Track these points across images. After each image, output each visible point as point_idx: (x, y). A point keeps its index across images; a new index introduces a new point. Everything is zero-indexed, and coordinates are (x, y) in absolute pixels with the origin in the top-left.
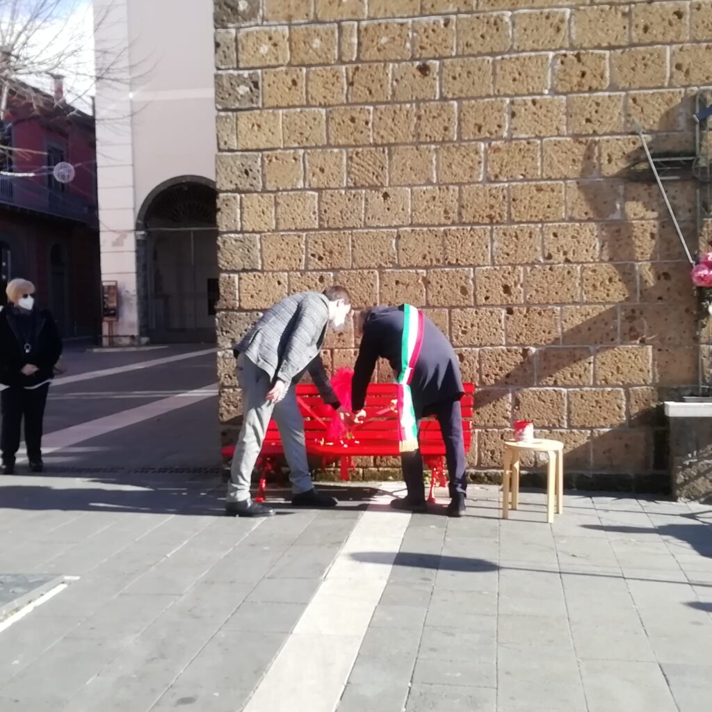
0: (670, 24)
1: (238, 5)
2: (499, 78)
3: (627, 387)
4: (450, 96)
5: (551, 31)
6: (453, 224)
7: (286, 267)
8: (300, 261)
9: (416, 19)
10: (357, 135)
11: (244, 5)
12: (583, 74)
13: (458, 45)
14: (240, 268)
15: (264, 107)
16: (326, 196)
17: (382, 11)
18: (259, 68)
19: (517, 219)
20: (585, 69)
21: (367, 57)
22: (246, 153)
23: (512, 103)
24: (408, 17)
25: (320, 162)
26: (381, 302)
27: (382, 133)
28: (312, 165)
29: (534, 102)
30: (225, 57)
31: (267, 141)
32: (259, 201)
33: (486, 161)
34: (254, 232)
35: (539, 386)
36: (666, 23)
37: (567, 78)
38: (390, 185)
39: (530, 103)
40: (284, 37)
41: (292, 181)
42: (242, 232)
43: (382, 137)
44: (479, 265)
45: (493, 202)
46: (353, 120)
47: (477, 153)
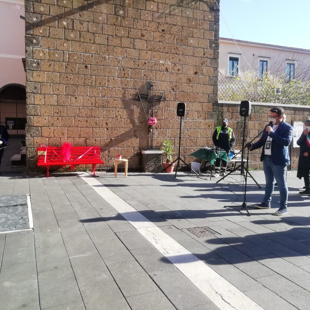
0: (143, 65)
1: (33, 41)
2: (105, 72)
3: (134, 147)
4: (93, 74)
5: (117, 62)
6: (93, 107)
7: (47, 115)
8: (52, 113)
9: (84, 54)
10: (68, 82)
11: (35, 41)
12: (125, 74)
13: (95, 62)
14: (33, 114)
15: (41, 71)
16: (59, 97)
17: (75, 50)
18: (39, 59)
19: (109, 107)
20: (125, 73)
21: (71, 61)
22: (36, 83)
23: (108, 78)
24: (82, 53)
25: (57, 87)
26: (74, 125)
27: (75, 82)
28: (55, 88)
29: (113, 79)
30: (29, 55)
31: (42, 80)
32: (39, 96)
33: (102, 92)
34: (38, 105)
35: (114, 147)
36: (142, 65)
37: (121, 74)
38: (77, 95)
39: (112, 79)
40: (47, 52)
41: (49, 91)
42: (34, 104)
43: (75, 83)
44: (100, 117)
45: (103, 102)
46: (67, 77)
47: (100, 90)
